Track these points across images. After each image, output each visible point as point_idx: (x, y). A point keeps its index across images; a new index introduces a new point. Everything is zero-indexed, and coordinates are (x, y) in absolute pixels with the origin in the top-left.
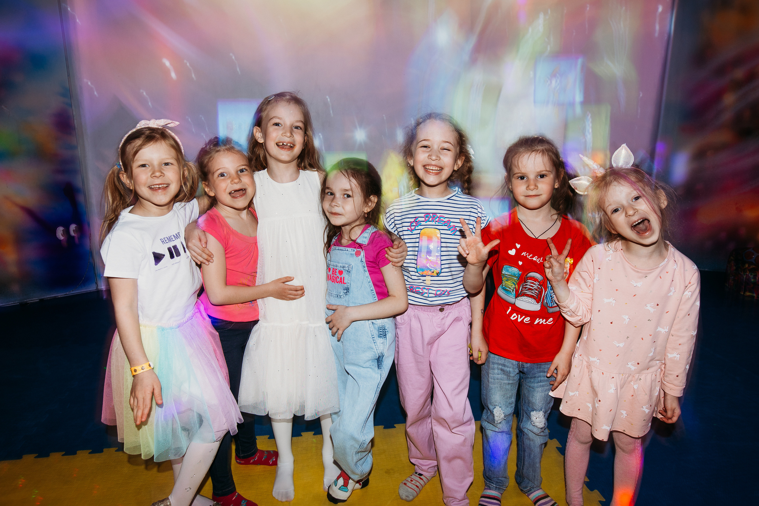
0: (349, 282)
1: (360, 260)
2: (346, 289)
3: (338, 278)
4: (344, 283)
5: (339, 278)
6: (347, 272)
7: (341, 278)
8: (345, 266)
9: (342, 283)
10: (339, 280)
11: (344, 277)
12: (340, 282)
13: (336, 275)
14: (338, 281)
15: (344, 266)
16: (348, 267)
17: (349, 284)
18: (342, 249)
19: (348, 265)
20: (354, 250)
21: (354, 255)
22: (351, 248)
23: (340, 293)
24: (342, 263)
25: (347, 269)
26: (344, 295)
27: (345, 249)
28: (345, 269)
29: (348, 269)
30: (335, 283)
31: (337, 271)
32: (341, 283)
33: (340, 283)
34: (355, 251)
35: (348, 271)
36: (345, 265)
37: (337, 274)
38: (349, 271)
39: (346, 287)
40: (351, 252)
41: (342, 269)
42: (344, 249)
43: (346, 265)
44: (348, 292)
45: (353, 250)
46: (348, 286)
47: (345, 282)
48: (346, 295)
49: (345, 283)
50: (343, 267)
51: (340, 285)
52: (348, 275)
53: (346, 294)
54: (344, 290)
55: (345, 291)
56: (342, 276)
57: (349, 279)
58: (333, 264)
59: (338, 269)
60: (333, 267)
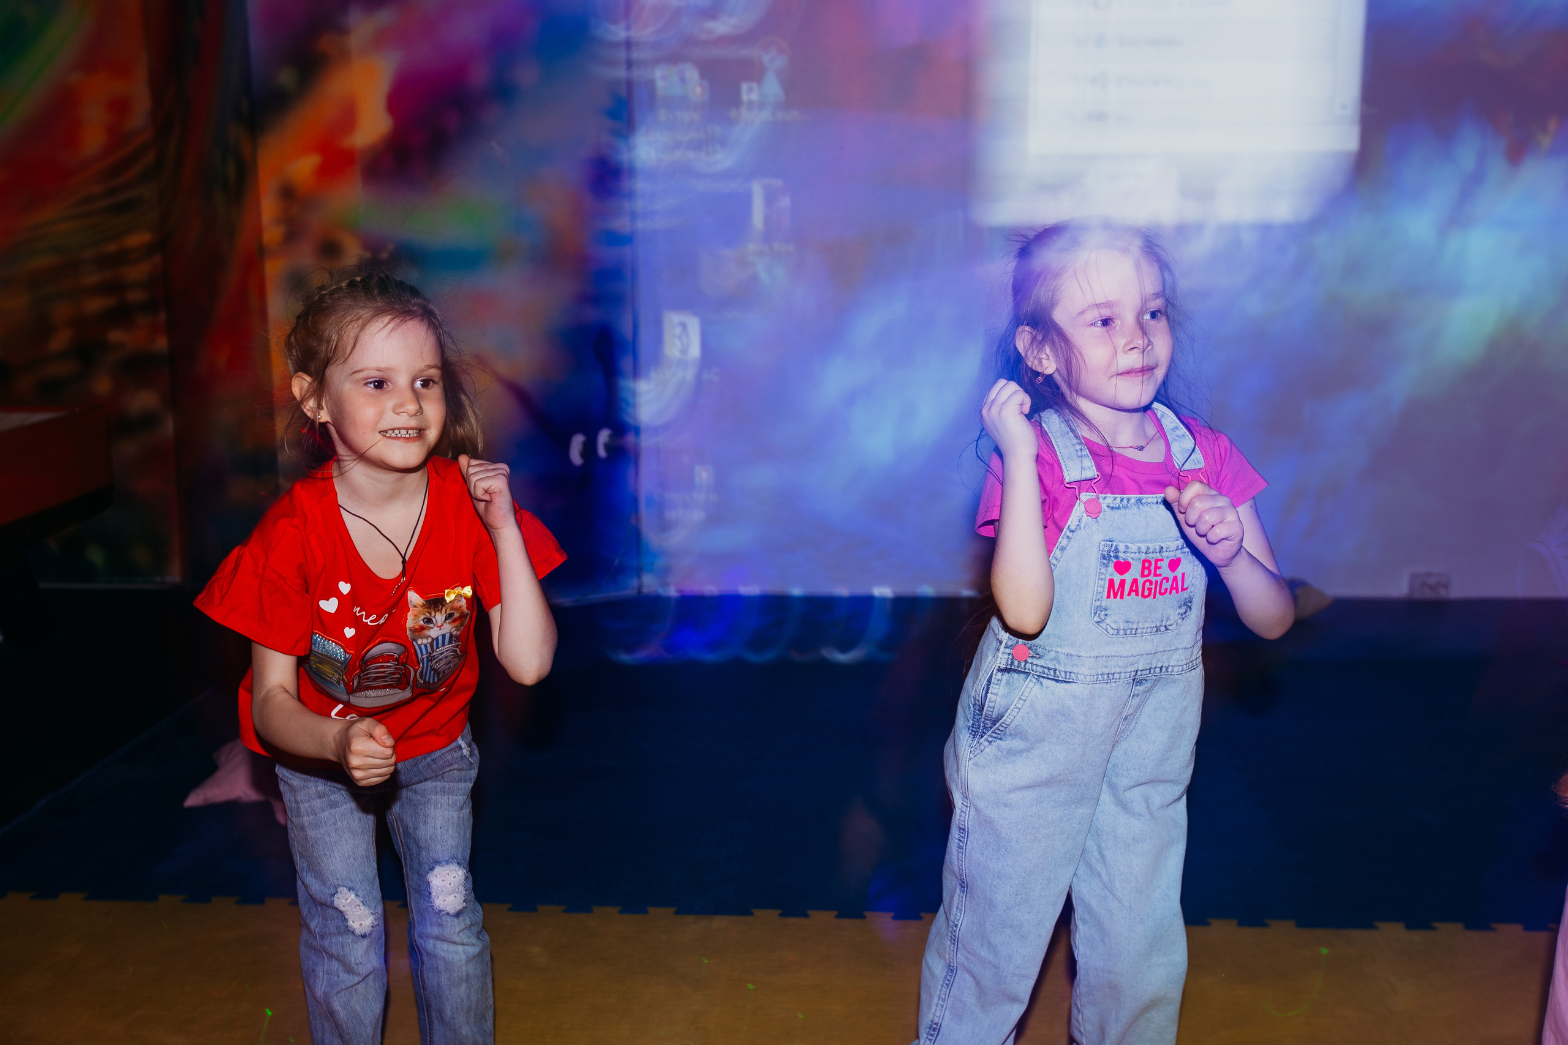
2: (1185, 604)
3: (1165, 581)
4: (1183, 589)
5: (1168, 580)
7: (1175, 578)
9: (1177, 592)
10: (1170, 585)
11: (1183, 574)
12: (1172, 588)
13: (1160, 575)
14: (1166, 589)
23: (1168, 619)
26: (1180, 621)
30: (1154, 597)
31: (1164, 565)
32: (1174, 591)
33: (1170, 593)
37: (1165, 570)
39: (1186, 597)
41: (1178, 554)
44: (1190, 608)
46: (1191, 594)
47: (1185, 587)
48: (1183, 619)
49: (1186, 589)
51: (1173, 599)
52: (1192, 564)
53: (1183, 616)
54: (1180, 607)
55: (1182, 611)
56: (1178, 573)
58: (1148, 548)
59: (1168, 557)
60: (1143, 556)
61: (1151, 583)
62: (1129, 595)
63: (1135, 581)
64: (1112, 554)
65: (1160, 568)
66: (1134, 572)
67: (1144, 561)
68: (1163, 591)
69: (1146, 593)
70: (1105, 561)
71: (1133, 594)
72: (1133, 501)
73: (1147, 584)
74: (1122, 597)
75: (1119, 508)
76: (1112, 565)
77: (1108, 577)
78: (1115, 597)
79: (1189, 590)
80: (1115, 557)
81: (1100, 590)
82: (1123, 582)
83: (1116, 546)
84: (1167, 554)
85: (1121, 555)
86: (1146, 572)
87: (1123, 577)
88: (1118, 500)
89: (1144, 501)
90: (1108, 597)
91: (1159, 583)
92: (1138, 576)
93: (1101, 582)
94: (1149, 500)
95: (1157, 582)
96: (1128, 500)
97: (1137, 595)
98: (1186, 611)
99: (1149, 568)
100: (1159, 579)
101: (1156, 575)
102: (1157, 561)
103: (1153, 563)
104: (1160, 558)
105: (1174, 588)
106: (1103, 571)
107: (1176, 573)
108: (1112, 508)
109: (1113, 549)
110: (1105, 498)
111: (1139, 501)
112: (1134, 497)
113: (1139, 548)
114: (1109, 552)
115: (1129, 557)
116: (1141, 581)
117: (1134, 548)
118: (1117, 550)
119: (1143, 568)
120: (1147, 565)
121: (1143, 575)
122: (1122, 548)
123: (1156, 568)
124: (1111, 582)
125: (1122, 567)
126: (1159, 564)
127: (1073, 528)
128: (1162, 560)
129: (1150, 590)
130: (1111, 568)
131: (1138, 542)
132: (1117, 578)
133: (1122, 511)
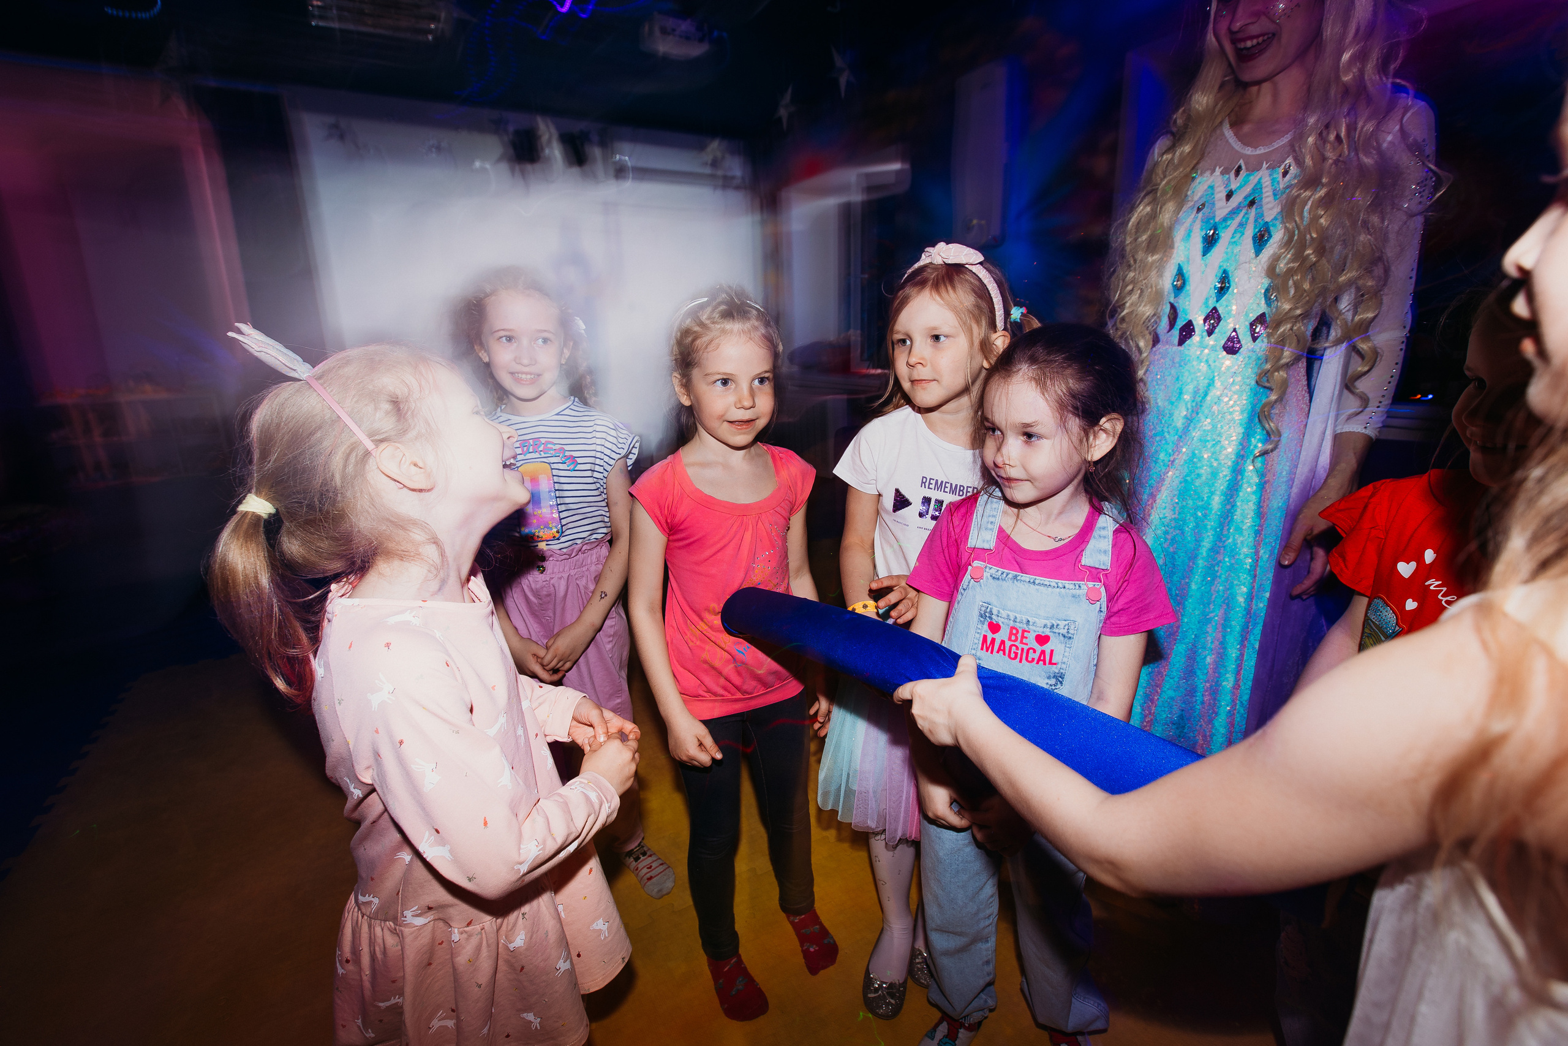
0: (1065, 660)
1: (1098, 609)
2: (1054, 677)
3: (1031, 651)
4: (1050, 663)
5: (1035, 651)
6: (1062, 638)
7: (1043, 652)
8: (1058, 625)
9: (1045, 664)
10: (1036, 656)
11: (1052, 651)
12: (1039, 660)
13: (1027, 644)
14: (1033, 659)
15: (1055, 625)
16: (1067, 627)
17: (1064, 666)
18: (1048, 584)
19: (1067, 622)
20: (1080, 587)
21: (1084, 599)
22: (1073, 582)
24: (1047, 618)
25: (1064, 632)
27: (1057, 584)
28: (1057, 631)
29: (1066, 630)
30: (1021, 661)
31: (1032, 636)
32: (1041, 663)
33: (1038, 663)
34: (1084, 588)
35: (1064, 636)
36: (1059, 622)
37: (1032, 642)
38: (1070, 635)
39: (1057, 671)
40: (1074, 592)
41: (1047, 632)
42: (1053, 584)
43: (1062, 624)
44: (1061, 683)
45: (1077, 586)
46: (1062, 671)
47: (1053, 661)
49: (1055, 664)
50: (1052, 626)
51: (1038, 668)
52: (1063, 646)
53: (1052, 687)
54: (1049, 678)
55: (1051, 682)
56: (1047, 648)
57: (1066, 654)
58: (1016, 618)
59: (1035, 631)
60: (1012, 624)
61: (1017, 648)
62: (998, 652)
63: (1003, 642)
64: (987, 614)
65: (1026, 638)
66: (1002, 635)
67: (1012, 628)
68: (1030, 659)
69: (1013, 655)
70: (982, 619)
71: (1001, 652)
72: (1010, 576)
73: (1014, 648)
74: (992, 653)
75: (998, 579)
76: (986, 623)
77: (984, 633)
78: (987, 651)
79: (1059, 666)
80: (989, 617)
81: (977, 641)
82: (993, 640)
83: (991, 609)
84: (1034, 628)
85: (994, 617)
86: (1013, 638)
87: (994, 636)
88: (1000, 573)
89: (1018, 578)
90: (982, 649)
91: (1025, 651)
92: (1006, 640)
93: (977, 635)
94: (1023, 578)
95: (1023, 649)
96: (1007, 575)
97: (1004, 654)
98: (1057, 684)
99: (1016, 635)
100: (1026, 648)
101: (1022, 642)
102: (1024, 631)
103: (1020, 632)
104: (1027, 629)
105: (1042, 658)
106: (980, 626)
107: (1044, 647)
108: (994, 578)
109: (988, 610)
110: (990, 568)
111: (1015, 577)
112: (1012, 573)
113: (1008, 616)
114: (985, 612)
115: (1000, 621)
116: (1008, 644)
117: (1004, 614)
118: (991, 613)
119: (1011, 634)
120: (1014, 631)
121: (1010, 639)
122: (995, 612)
123: (1023, 637)
124: (985, 637)
125: (995, 628)
126: (1026, 634)
127: (965, 587)
128: (1029, 632)
129: (1016, 654)
130: (986, 627)
131: (1009, 610)
132: (990, 636)
133: (1000, 582)
